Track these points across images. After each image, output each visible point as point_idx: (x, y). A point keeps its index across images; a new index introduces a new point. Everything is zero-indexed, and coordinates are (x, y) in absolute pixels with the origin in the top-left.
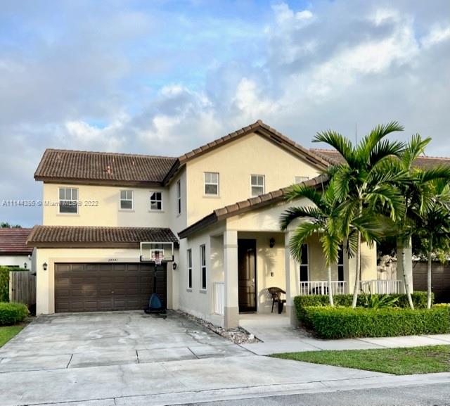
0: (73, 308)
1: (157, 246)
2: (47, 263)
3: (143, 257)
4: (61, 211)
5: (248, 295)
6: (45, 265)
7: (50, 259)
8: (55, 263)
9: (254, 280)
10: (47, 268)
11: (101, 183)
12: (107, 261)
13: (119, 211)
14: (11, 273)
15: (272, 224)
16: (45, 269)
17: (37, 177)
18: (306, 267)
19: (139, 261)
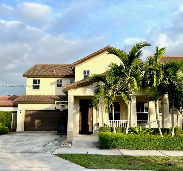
0: (31, 129)
1: (63, 103)
2: (21, 110)
3: (56, 108)
4: (33, 89)
5: (89, 126)
6: (21, 111)
7: (23, 108)
8: (25, 110)
9: (92, 119)
10: (22, 112)
11: (49, 77)
12: (45, 109)
13: (56, 88)
14: (12, 114)
15: (90, 92)
16: (21, 112)
17: (24, 76)
18: (119, 113)
19: (54, 109)
